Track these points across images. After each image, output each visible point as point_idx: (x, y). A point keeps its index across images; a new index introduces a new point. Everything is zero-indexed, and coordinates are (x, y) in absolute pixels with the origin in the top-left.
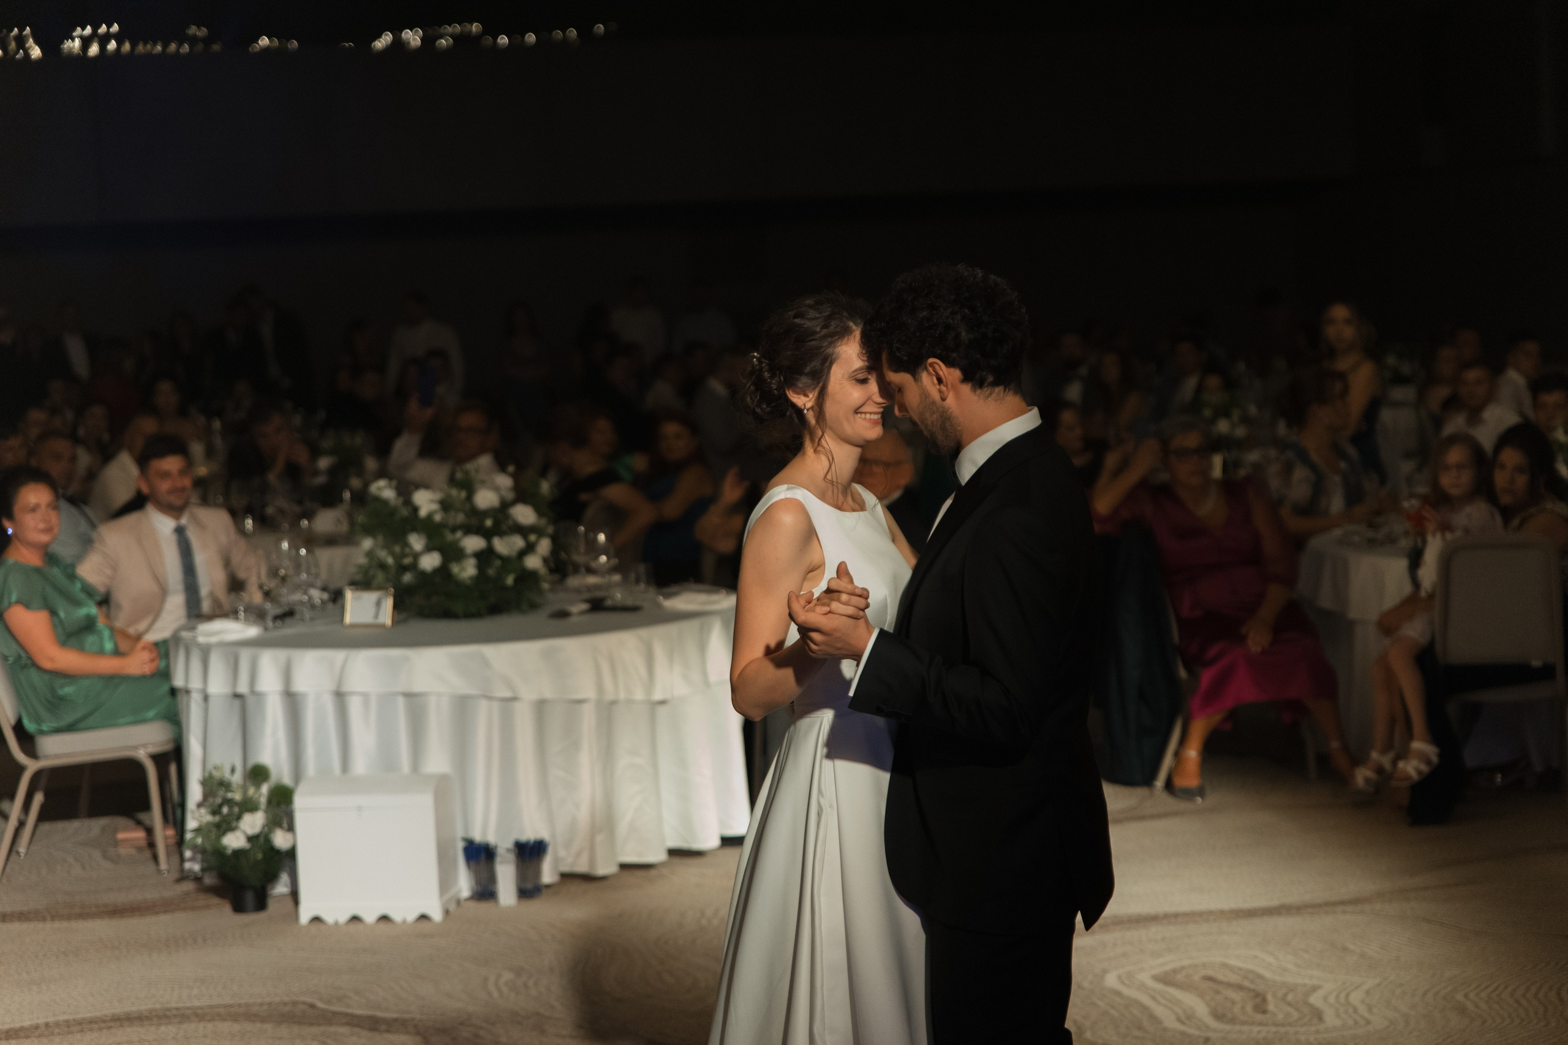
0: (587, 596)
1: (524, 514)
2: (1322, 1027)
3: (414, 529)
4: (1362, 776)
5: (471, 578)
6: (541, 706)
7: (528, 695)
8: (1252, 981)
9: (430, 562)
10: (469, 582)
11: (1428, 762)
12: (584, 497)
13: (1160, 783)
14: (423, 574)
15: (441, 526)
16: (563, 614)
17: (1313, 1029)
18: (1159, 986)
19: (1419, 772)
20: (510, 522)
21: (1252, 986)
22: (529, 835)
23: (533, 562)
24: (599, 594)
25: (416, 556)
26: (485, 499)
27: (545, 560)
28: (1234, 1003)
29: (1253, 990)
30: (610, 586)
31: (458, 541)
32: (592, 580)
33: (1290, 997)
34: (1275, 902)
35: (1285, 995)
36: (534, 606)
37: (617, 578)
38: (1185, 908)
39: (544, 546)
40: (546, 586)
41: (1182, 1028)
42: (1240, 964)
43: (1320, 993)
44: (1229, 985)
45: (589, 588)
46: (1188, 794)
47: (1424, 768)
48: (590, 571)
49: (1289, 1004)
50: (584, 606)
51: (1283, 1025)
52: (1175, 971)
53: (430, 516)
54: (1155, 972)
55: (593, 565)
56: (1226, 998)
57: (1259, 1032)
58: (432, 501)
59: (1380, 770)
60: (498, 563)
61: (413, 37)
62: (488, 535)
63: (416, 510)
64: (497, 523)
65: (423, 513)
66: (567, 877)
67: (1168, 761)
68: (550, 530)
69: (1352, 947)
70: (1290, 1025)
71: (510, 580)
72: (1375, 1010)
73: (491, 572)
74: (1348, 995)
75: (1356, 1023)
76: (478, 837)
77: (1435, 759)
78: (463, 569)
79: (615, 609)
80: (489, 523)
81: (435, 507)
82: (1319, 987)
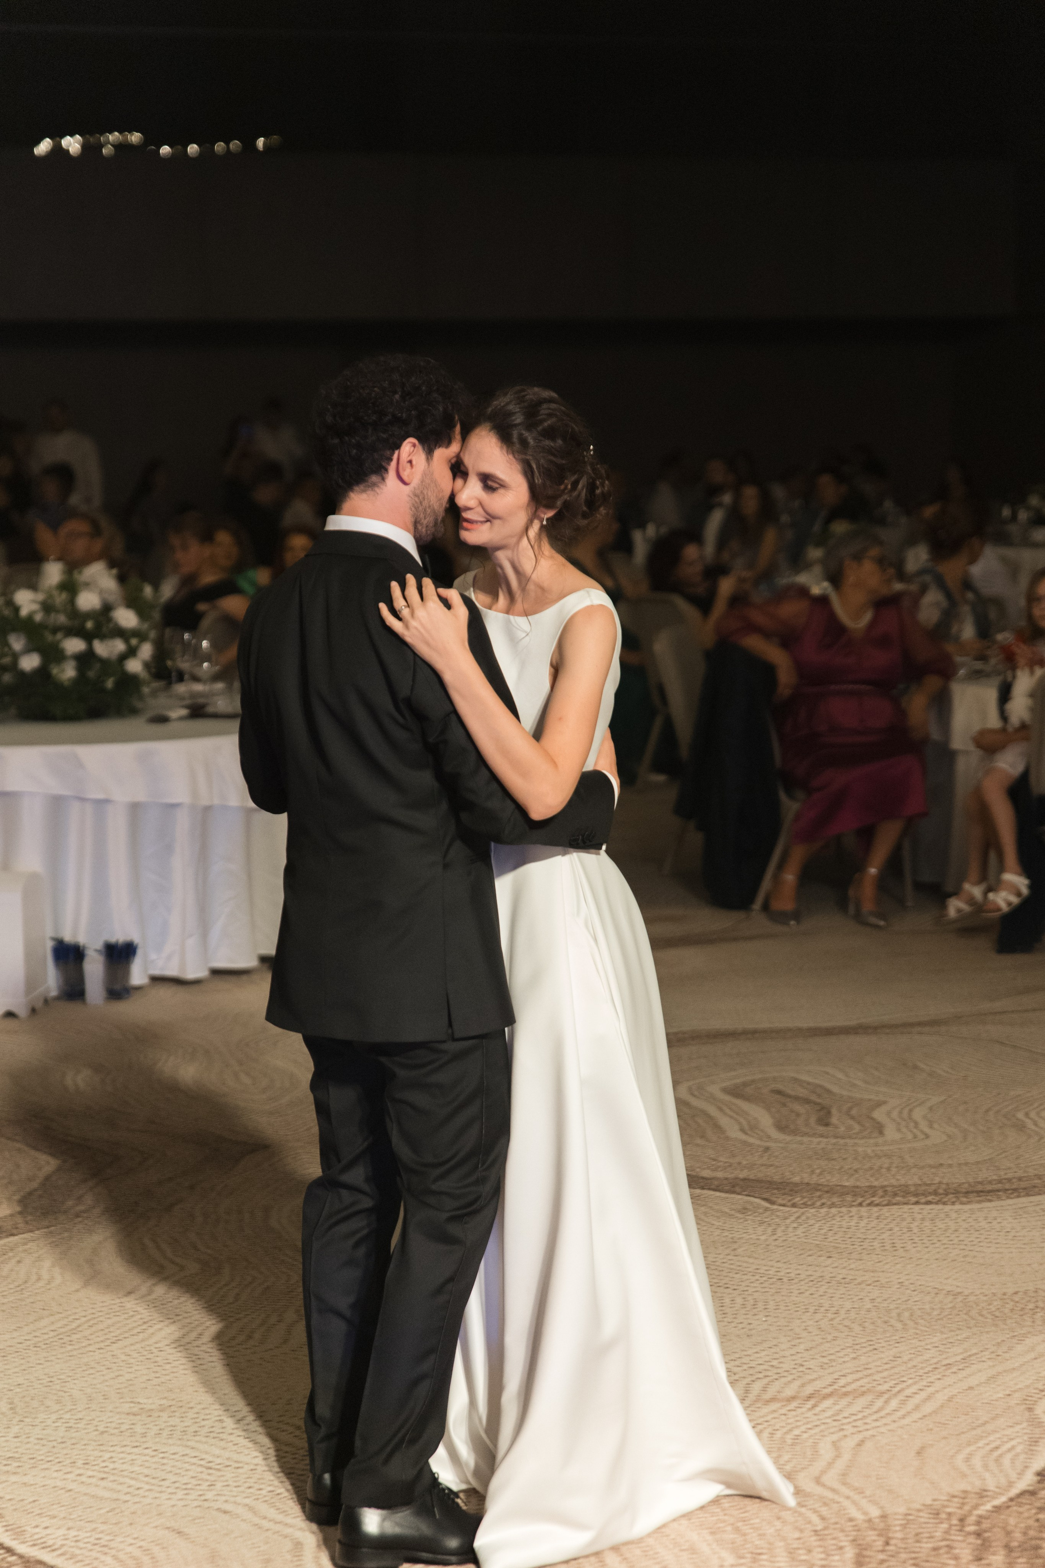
0: (188, 702)
1: (127, 618)
2: (880, 1140)
3: (14, 630)
4: (955, 907)
5: (69, 680)
6: (135, 809)
7: (122, 796)
8: (819, 1096)
9: (30, 662)
10: (66, 683)
11: (1018, 894)
12: (202, 607)
13: (757, 905)
14: (22, 674)
15: (42, 626)
16: (162, 720)
17: (872, 1141)
18: (727, 1098)
19: (1009, 904)
20: (111, 625)
21: (819, 1101)
22: (119, 937)
23: (134, 666)
24: (201, 701)
25: (16, 657)
26: (88, 601)
27: (146, 665)
28: (798, 1115)
29: (819, 1104)
30: (212, 694)
31: (59, 642)
32: (198, 687)
33: (854, 1112)
34: (853, 1023)
35: (850, 1108)
36: (134, 712)
37: (220, 686)
38: (765, 1025)
39: (146, 651)
40: (146, 690)
41: (744, 1137)
42: (811, 1080)
43: (884, 1109)
44: (797, 1098)
45: (193, 695)
46: (781, 918)
47: (1015, 900)
48: (196, 679)
49: (853, 1118)
50: (184, 712)
51: (843, 1138)
52: (745, 1084)
53: (30, 617)
54: (724, 1085)
55: (197, 672)
56: (792, 1111)
57: (819, 1143)
58: (34, 601)
59: (971, 901)
60: (98, 666)
61: (72, 144)
62: (88, 637)
63: (17, 609)
64: (98, 626)
65: (24, 612)
66: (157, 980)
67: (766, 884)
68: (153, 634)
69: (922, 1066)
70: (850, 1137)
71: (110, 684)
72: (936, 1126)
73: (91, 674)
74: (911, 1111)
75: (915, 1137)
76: (68, 937)
77: (1025, 891)
78: (63, 671)
79: (216, 716)
80: (89, 625)
81: (35, 607)
82: (885, 1102)
